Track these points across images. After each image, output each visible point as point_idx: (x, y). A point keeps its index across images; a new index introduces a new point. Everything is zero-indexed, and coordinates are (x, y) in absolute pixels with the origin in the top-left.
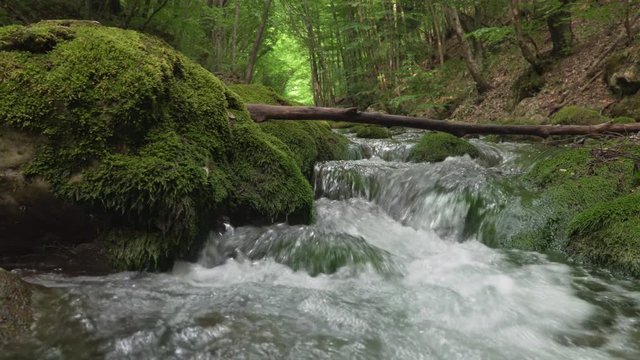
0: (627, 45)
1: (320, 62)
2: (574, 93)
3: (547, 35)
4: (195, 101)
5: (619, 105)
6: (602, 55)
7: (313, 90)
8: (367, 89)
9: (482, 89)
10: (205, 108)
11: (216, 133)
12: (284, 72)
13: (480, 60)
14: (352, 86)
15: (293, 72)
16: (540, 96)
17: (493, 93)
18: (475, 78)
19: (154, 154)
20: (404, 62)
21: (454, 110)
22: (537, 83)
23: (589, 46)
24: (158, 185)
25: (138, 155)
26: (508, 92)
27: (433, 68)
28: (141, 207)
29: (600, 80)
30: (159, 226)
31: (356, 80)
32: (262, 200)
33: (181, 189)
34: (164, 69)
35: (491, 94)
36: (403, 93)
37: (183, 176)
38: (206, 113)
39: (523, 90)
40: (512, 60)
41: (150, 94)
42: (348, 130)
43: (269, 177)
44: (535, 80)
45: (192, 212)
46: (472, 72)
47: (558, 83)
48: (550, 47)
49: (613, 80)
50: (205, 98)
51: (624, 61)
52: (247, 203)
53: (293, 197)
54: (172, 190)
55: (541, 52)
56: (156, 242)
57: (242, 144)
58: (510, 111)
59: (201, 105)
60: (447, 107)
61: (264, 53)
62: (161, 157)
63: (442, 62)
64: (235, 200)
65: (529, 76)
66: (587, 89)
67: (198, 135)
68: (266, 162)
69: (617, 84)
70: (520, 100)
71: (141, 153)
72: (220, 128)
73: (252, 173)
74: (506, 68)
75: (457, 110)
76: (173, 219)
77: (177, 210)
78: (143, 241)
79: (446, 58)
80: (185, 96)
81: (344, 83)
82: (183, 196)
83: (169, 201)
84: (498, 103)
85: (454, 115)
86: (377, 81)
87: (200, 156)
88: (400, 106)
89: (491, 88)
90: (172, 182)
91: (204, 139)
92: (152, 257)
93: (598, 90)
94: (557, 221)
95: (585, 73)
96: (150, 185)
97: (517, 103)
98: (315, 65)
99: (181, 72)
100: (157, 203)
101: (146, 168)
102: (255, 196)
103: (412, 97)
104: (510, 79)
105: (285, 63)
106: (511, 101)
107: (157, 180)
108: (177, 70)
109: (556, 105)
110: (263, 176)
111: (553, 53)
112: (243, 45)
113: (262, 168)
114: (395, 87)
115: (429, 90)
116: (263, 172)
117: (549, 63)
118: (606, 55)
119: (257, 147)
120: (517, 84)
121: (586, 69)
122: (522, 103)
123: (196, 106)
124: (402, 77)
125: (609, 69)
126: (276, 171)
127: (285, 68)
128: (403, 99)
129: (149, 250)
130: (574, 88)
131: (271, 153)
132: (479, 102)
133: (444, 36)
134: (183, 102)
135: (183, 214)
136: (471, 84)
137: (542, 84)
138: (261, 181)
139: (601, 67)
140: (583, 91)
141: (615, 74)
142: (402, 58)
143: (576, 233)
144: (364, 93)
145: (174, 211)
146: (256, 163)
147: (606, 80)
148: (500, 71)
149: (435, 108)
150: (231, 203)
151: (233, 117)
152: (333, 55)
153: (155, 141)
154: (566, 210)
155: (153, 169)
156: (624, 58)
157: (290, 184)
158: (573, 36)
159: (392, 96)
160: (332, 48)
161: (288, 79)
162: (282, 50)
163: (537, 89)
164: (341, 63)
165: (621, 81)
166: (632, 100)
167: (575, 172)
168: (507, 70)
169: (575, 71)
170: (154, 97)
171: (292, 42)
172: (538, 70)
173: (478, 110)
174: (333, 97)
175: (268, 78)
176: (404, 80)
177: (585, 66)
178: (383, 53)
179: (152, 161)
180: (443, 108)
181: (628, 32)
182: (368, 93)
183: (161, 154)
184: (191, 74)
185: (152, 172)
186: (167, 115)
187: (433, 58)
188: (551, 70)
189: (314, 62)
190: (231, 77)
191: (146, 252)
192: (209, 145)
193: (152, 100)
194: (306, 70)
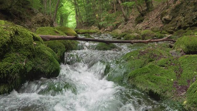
0: (167, 9)
1: (78, 10)
2: (152, 23)
3: (145, 5)
4: (22, 42)
5: (164, 27)
6: (160, 11)
7: (76, 19)
8: (93, 19)
9: (126, 20)
10: (25, 43)
11: (29, 50)
12: (67, 13)
13: (126, 11)
14: (88, 18)
15: (70, 13)
16: (143, 23)
17: (130, 21)
18: (124, 17)
19: (7, 61)
20: (104, 11)
21: (118, 26)
22: (142, 19)
23: (157, 8)
24: (7, 71)
25: (2, 61)
26: (134, 21)
27: (113, 13)
28: (2, 77)
29: (160, 19)
30: (8, 82)
31: (89, 17)
32: (43, 69)
33: (15, 72)
34: (11, 35)
35: (129, 22)
36: (103, 20)
37: (15, 67)
38: (26, 45)
39: (138, 21)
40: (135, 11)
41: (5, 44)
42: (83, 35)
43: (46, 62)
44: (142, 18)
45: (18, 77)
46: (123, 15)
47: (148, 19)
48: (146, 8)
49: (163, 19)
50: (26, 40)
51: (166, 13)
52: (39, 70)
53: (53, 68)
54: (12, 72)
55: (143, 9)
56: (7, 86)
57: (38, 52)
58: (134, 27)
59: (24, 43)
60: (116, 25)
61: (60, 7)
62: (9, 62)
63: (115, 11)
64: (35, 69)
65: (140, 17)
66: (156, 21)
67: (23, 52)
68: (44, 58)
69: (164, 20)
70: (137, 24)
71: (3, 61)
72: (30, 49)
73: (40, 61)
74: (133, 14)
75: (119, 26)
76: (12, 80)
77: (13, 77)
78: (3, 86)
79: (117, 10)
80: (19, 41)
81: (86, 17)
82: (15, 73)
83: (11, 75)
84: (131, 25)
85: (118, 28)
86: (96, 17)
87: (22, 59)
88: (102, 25)
89: (129, 20)
90: (12, 70)
91: (24, 53)
92: (6, 91)
93: (159, 22)
94: (126, 73)
95: (155, 16)
96: (5, 71)
97: (136, 25)
98: (76, 11)
99: (18, 33)
100: (7, 76)
101: (4, 66)
102: (41, 68)
103: (106, 22)
104: (135, 17)
105: (67, 10)
106: (135, 24)
107: (7, 69)
108: (16, 33)
109: (147, 26)
110: (44, 62)
111: (147, 10)
112: (54, 4)
113: (44, 60)
114: (101, 19)
115: (111, 20)
116: (44, 61)
117: (146, 13)
118: (162, 11)
119: (42, 53)
120: (136, 19)
121: (156, 15)
122: (137, 25)
123: (22, 43)
124: (103, 16)
125: (162, 15)
126: (48, 60)
127: (67, 12)
128: (103, 22)
129: (5, 89)
130: (152, 21)
131: (46, 55)
132: (126, 24)
133: (116, 3)
134: (18, 43)
135: (15, 78)
136: (123, 18)
137: (143, 19)
138: (43, 63)
139: (160, 15)
140: (155, 22)
141: (164, 17)
142: (103, 10)
143: (130, 77)
144: (92, 20)
145: (12, 78)
146: (42, 58)
147: (161, 19)
148: (132, 15)
149: (113, 25)
150: (34, 70)
151: (35, 44)
152: (82, 8)
153: (8, 57)
154: (129, 70)
155: (6, 66)
156: (166, 12)
157: (52, 64)
158: (152, 5)
159: (100, 21)
160: (82, 6)
161: (68, 15)
162: (66, 6)
163: (142, 21)
164: (85, 11)
165: (165, 19)
166: (168, 25)
167: (135, 57)
168: (134, 15)
169: (153, 16)
170: (7, 44)
171: (70, 4)
172: (142, 15)
173: (125, 26)
174: (82, 21)
175: (62, 15)
176: (104, 17)
177: (156, 14)
178: (97, 8)
179: (6, 63)
180: (115, 26)
181: (167, 5)
182: (93, 20)
183: (9, 61)
184: (21, 33)
185: (5, 67)
186: (12, 48)
187: (113, 9)
188: (146, 15)
189: (76, 10)
190: (48, 17)
191: (4, 90)
192: (26, 54)
193: (6, 45)
194: (74, 12)
